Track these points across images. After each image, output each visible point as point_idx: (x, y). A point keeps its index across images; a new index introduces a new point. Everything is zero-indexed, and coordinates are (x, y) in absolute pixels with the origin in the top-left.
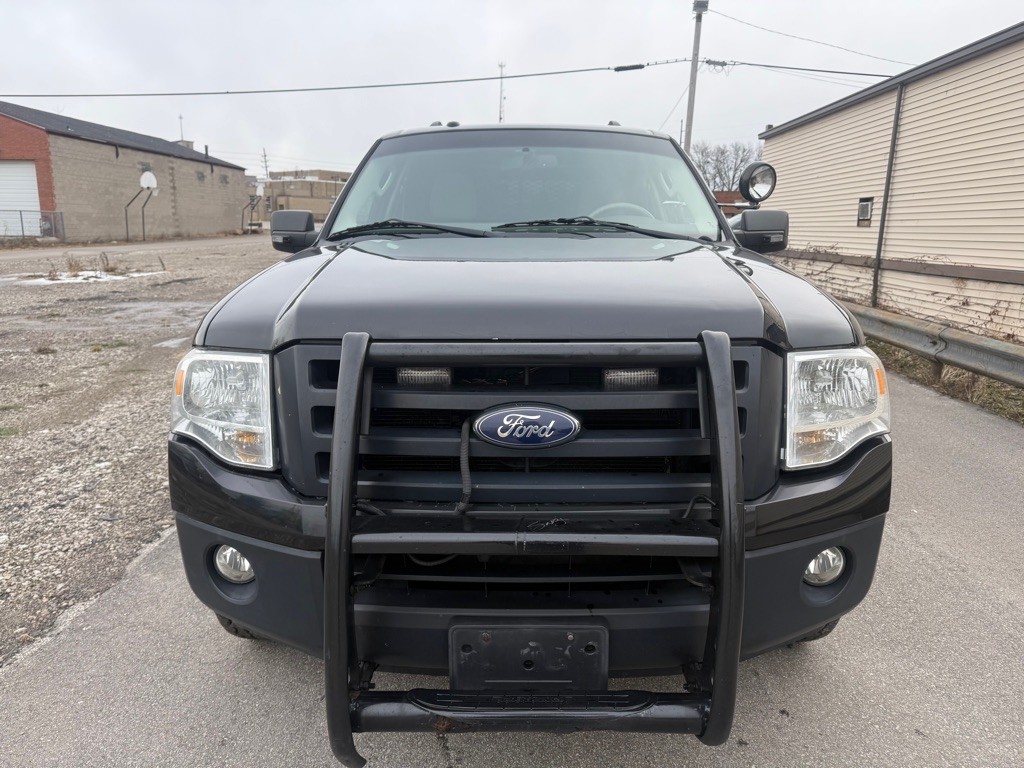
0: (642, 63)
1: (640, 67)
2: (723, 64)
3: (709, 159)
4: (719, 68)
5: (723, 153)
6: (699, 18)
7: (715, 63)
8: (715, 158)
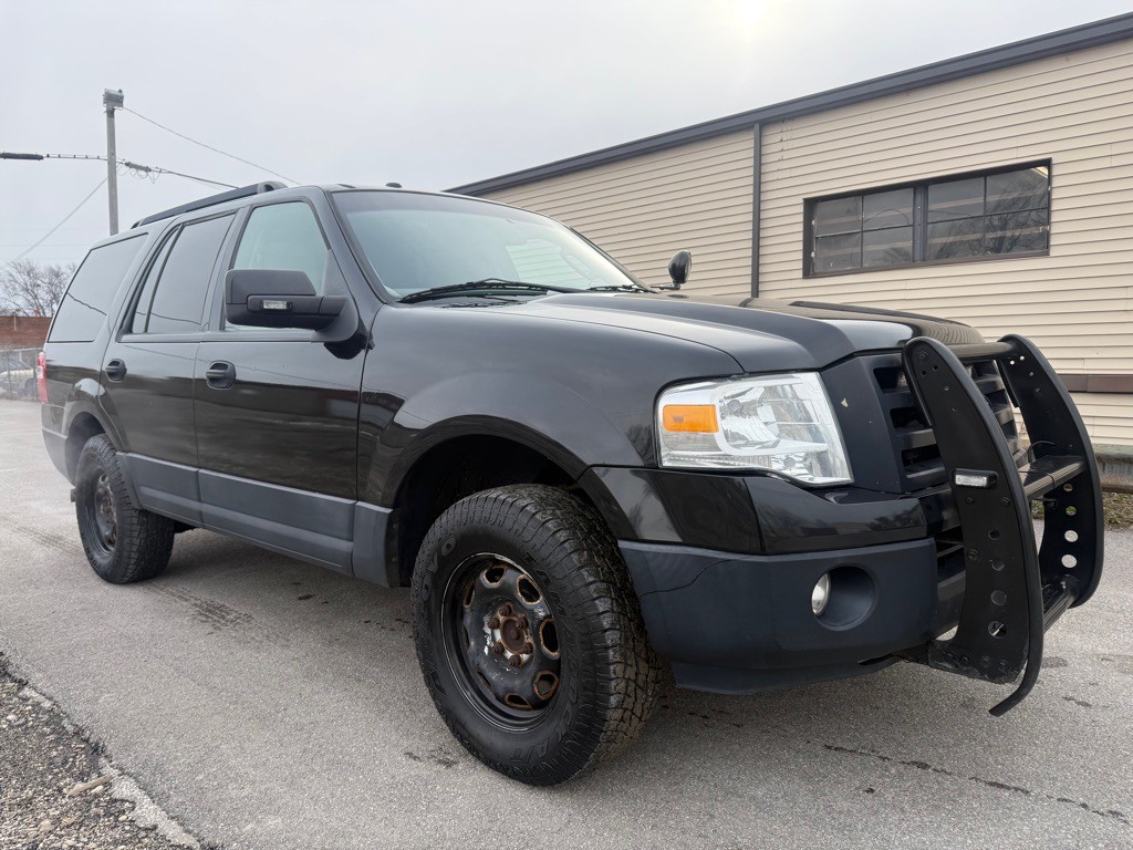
0: (40, 153)
1: (39, 158)
2: (147, 170)
3: (39, 282)
4: (143, 173)
5: (57, 275)
6: (111, 114)
7: (138, 168)
8: (47, 280)
